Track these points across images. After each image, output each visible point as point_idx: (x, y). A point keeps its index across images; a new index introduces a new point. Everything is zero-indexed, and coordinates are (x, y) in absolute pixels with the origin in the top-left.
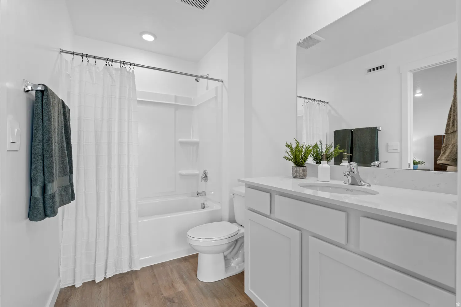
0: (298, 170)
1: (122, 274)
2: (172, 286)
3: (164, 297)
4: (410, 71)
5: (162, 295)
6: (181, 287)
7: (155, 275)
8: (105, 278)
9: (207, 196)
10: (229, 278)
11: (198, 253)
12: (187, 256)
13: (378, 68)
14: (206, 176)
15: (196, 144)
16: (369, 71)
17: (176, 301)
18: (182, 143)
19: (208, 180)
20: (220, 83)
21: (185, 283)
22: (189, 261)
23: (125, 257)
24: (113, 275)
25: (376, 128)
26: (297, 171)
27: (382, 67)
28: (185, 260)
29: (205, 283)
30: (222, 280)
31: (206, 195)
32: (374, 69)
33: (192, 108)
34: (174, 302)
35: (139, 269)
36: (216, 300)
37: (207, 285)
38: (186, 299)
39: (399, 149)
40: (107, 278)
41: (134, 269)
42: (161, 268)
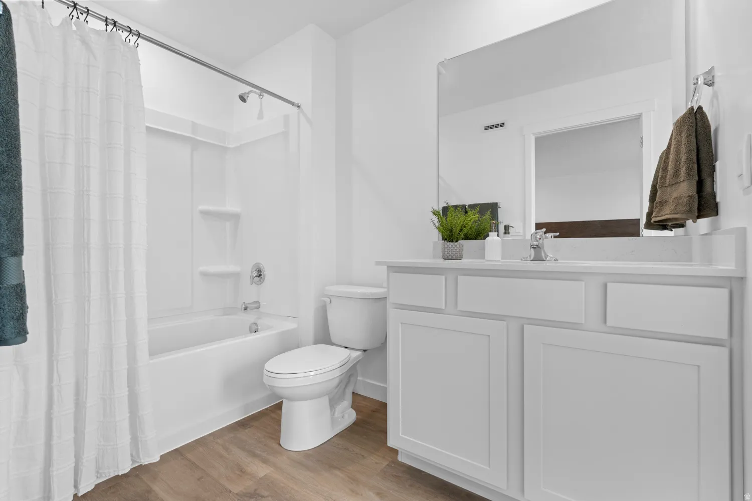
0: (454, 248)
1: (117, 477)
2: (242, 472)
3: (237, 494)
4: (534, 134)
5: (230, 492)
6: (261, 470)
7: (194, 464)
8: (75, 495)
9: (261, 309)
10: (339, 435)
11: (280, 401)
12: (244, 419)
13: (497, 126)
14: (260, 276)
15: (235, 218)
16: (487, 128)
17: (266, 493)
18: (205, 214)
19: (264, 281)
20: (295, 109)
21: (265, 461)
22: (252, 426)
23: (124, 440)
24: (93, 487)
25: (497, 203)
26: (452, 250)
27: (502, 125)
28: (243, 425)
29: (302, 452)
30: (328, 441)
31: (258, 307)
32: (492, 127)
33: (225, 149)
34: (262, 497)
35: (156, 459)
36: (337, 472)
37: (307, 454)
38: (282, 485)
39: (522, 231)
40: (80, 495)
41: (145, 461)
42: (201, 449)
